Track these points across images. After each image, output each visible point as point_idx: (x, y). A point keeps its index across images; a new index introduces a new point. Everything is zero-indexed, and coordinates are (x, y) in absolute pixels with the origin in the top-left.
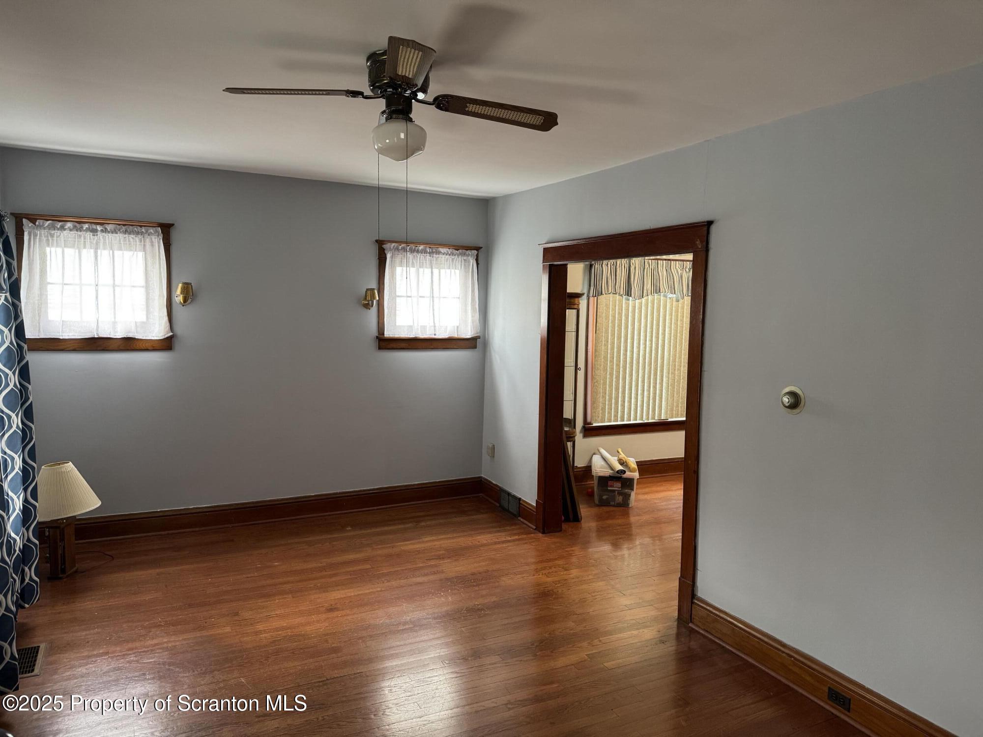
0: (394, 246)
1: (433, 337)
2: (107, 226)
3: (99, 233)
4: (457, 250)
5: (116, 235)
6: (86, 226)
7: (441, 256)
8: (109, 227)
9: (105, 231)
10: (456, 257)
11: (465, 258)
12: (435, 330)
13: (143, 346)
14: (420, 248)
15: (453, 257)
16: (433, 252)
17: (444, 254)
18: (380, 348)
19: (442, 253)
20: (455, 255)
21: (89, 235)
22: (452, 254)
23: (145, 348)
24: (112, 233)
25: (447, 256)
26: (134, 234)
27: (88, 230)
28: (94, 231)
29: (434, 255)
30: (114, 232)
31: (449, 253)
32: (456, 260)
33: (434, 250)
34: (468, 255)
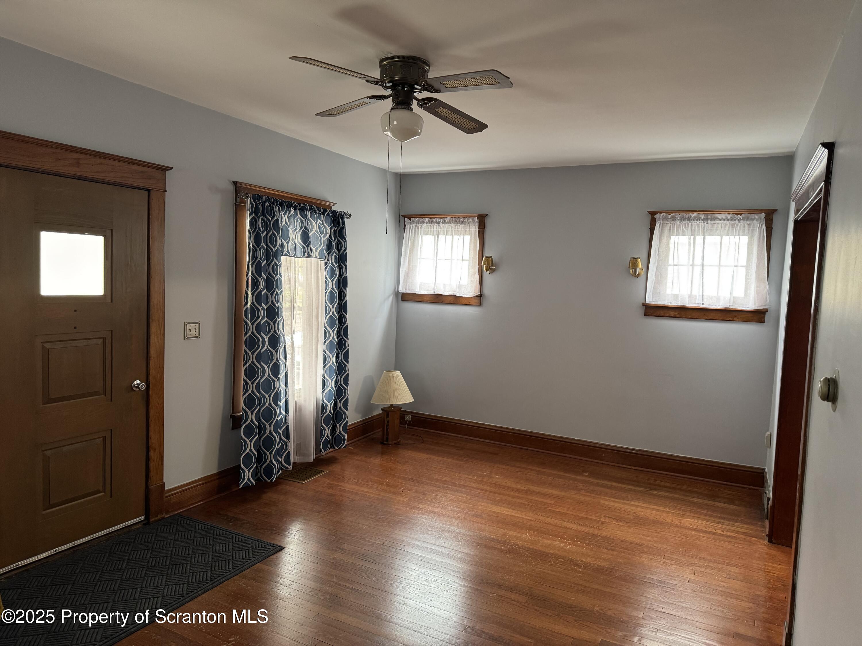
0: (663, 216)
1: (701, 306)
2: (446, 219)
3: (441, 223)
4: (741, 214)
5: (450, 224)
6: (434, 220)
7: (718, 222)
8: (447, 220)
9: (444, 222)
10: (737, 222)
11: (748, 223)
12: (703, 299)
13: (463, 302)
14: (693, 216)
15: (733, 222)
16: (707, 219)
17: (720, 220)
18: (646, 315)
19: (718, 218)
20: (735, 220)
21: (436, 225)
22: (732, 219)
23: (465, 303)
24: (448, 223)
25: (725, 222)
26: (459, 223)
27: (436, 222)
28: (439, 223)
29: (709, 222)
30: (449, 222)
31: (729, 218)
32: (737, 225)
33: (709, 217)
34: (752, 220)
